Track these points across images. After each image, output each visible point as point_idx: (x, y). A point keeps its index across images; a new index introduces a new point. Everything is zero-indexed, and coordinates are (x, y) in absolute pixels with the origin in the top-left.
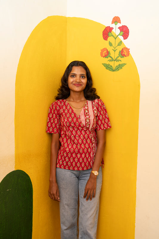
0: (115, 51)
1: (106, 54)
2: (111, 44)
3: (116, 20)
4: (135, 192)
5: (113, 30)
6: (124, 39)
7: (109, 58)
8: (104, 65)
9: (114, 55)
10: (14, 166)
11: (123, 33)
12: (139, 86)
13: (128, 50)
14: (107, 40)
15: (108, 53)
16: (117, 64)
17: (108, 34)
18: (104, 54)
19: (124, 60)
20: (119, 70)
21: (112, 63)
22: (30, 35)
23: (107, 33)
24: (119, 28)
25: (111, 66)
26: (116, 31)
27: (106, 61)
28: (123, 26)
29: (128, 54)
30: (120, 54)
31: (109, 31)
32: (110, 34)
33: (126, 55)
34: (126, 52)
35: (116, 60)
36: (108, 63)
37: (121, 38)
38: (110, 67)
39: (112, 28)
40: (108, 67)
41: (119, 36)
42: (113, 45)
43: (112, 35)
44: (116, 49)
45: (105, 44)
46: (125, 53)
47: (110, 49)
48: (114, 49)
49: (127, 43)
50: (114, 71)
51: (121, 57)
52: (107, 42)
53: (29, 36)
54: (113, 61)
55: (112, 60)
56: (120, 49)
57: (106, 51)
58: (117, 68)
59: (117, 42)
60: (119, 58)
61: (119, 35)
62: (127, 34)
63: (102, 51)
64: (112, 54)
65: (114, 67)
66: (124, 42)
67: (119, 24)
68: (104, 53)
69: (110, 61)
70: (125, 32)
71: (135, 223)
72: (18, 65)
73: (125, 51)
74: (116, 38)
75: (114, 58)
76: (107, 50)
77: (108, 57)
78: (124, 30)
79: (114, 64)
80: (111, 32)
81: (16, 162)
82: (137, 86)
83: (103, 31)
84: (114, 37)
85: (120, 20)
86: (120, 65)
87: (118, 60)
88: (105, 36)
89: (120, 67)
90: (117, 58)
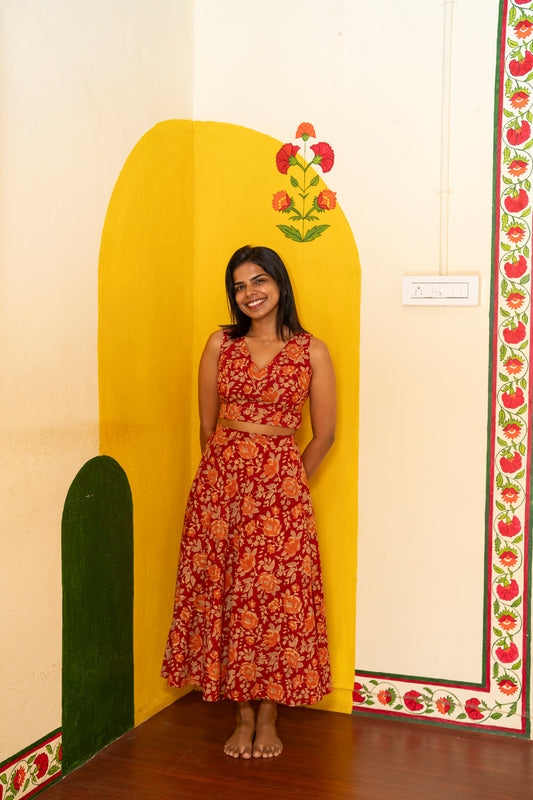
0: (304, 198)
1: (287, 205)
2: (294, 183)
3: (305, 130)
4: (356, 504)
5: (300, 152)
6: (325, 171)
7: (293, 214)
8: (283, 228)
9: (303, 205)
10: (98, 447)
11: (320, 158)
12: (359, 273)
13: (332, 196)
14: (286, 174)
15: (289, 201)
16: (309, 225)
17: (289, 161)
18: (279, 205)
19: (323, 217)
20: (314, 238)
21: (298, 225)
23: (286, 157)
24: (311, 148)
25: (297, 231)
26: (306, 154)
27: (285, 219)
28: (320, 143)
29: (334, 204)
30: (316, 205)
31: (290, 153)
32: (292, 160)
33: (328, 206)
34: (328, 200)
35: (308, 217)
36: (290, 223)
37: (318, 169)
38: (294, 232)
39: (297, 148)
40: (290, 232)
41: (313, 165)
42: (301, 183)
43: (298, 163)
44: (306, 193)
45: (282, 182)
46: (325, 202)
47: (293, 193)
48: (302, 193)
49: (329, 180)
50: (302, 241)
51: (318, 211)
52: (286, 178)
54: (301, 220)
55: (299, 217)
56: (315, 192)
58: (309, 234)
59: (310, 178)
60: (315, 213)
61: (313, 162)
62: (330, 161)
63: (277, 196)
64: (298, 204)
65: (303, 236)
66: (324, 177)
67: (311, 138)
68: (279, 201)
69: (294, 218)
70: (325, 156)
71: (356, 572)
73: (326, 198)
74: (305, 171)
75: (302, 214)
76: (287, 196)
77: (288, 212)
78: (324, 152)
79: (304, 227)
80: (294, 156)
81: (101, 436)
82: (354, 274)
83: (278, 153)
84: (301, 166)
85: (313, 131)
86: (315, 228)
87: (312, 218)
88: (282, 164)
89: (316, 232)
90: (310, 212)
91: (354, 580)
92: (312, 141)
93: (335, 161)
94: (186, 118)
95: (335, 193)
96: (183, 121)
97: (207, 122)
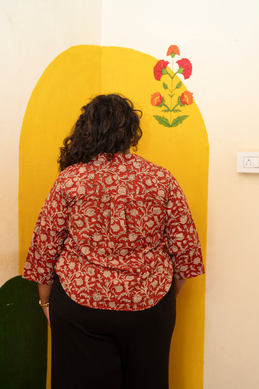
0: (172, 97)
1: (159, 101)
2: (165, 87)
3: (173, 50)
5: (169, 66)
6: (186, 78)
7: (164, 108)
8: (157, 118)
9: (172, 102)
11: (183, 69)
12: (208, 149)
13: (190, 95)
14: (160, 80)
15: (162, 99)
16: (175, 116)
17: (161, 72)
18: (155, 102)
19: (184, 110)
20: (178, 125)
21: (167, 116)
22: (43, 75)
23: (160, 69)
24: (177, 62)
25: (167, 120)
26: (173, 67)
27: (159, 111)
28: (183, 59)
29: (191, 101)
30: (180, 102)
31: (162, 66)
32: (164, 71)
33: (188, 103)
34: (188, 98)
35: (174, 110)
36: (162, 114)
37: (181, 77)
38: (164, 120)
39: (167, 63)
40: (162, 121)
41: (178, 74)
42: (169, 87)
43: (168, 73)
44: (173, 94)
45: (157, 86)
46: (185, 99)
47: (164, 94)
48: (171, 94)
49: (189, 84)
50: (170, 126)
51: (181, 106)
52: (159, 84)
53: (41, 76)
54: (169, 112)
55: (168, 110)
56: (178, 93)
57: (159, 97)
58: (174, 122)
59: (175, 83)
60: (179, 107)
61: (178, 72)
62: (189, 71)
63: (154, 96)
64: (168, 101)
65: (171, 123)
66: (185, 82)
67: (177, 56)
68: (155, 99)
69: (165, 111)
70: (186, 67)
71: (203, 357)
72: (24, 120)
73: (186, 97)
74: (172, 78)
75: (170, 108)
76: (160, 95)
77: (161, 106)
78: (185, 65)
79: (171, 117)
80: (165, 68)
83: (155, 67)
84: (170, 75)
85: (178, 50)
86: (179, 117)
87: (177, 111)
88: (158, 73)
89: (179, 120)
90: (175, 106)
91: (202, 363)
92: (178, 58)
93: (193, 71)
94: (95, 44)
95: (192, 94)
96: (93, 46)
97: (109, 47)
